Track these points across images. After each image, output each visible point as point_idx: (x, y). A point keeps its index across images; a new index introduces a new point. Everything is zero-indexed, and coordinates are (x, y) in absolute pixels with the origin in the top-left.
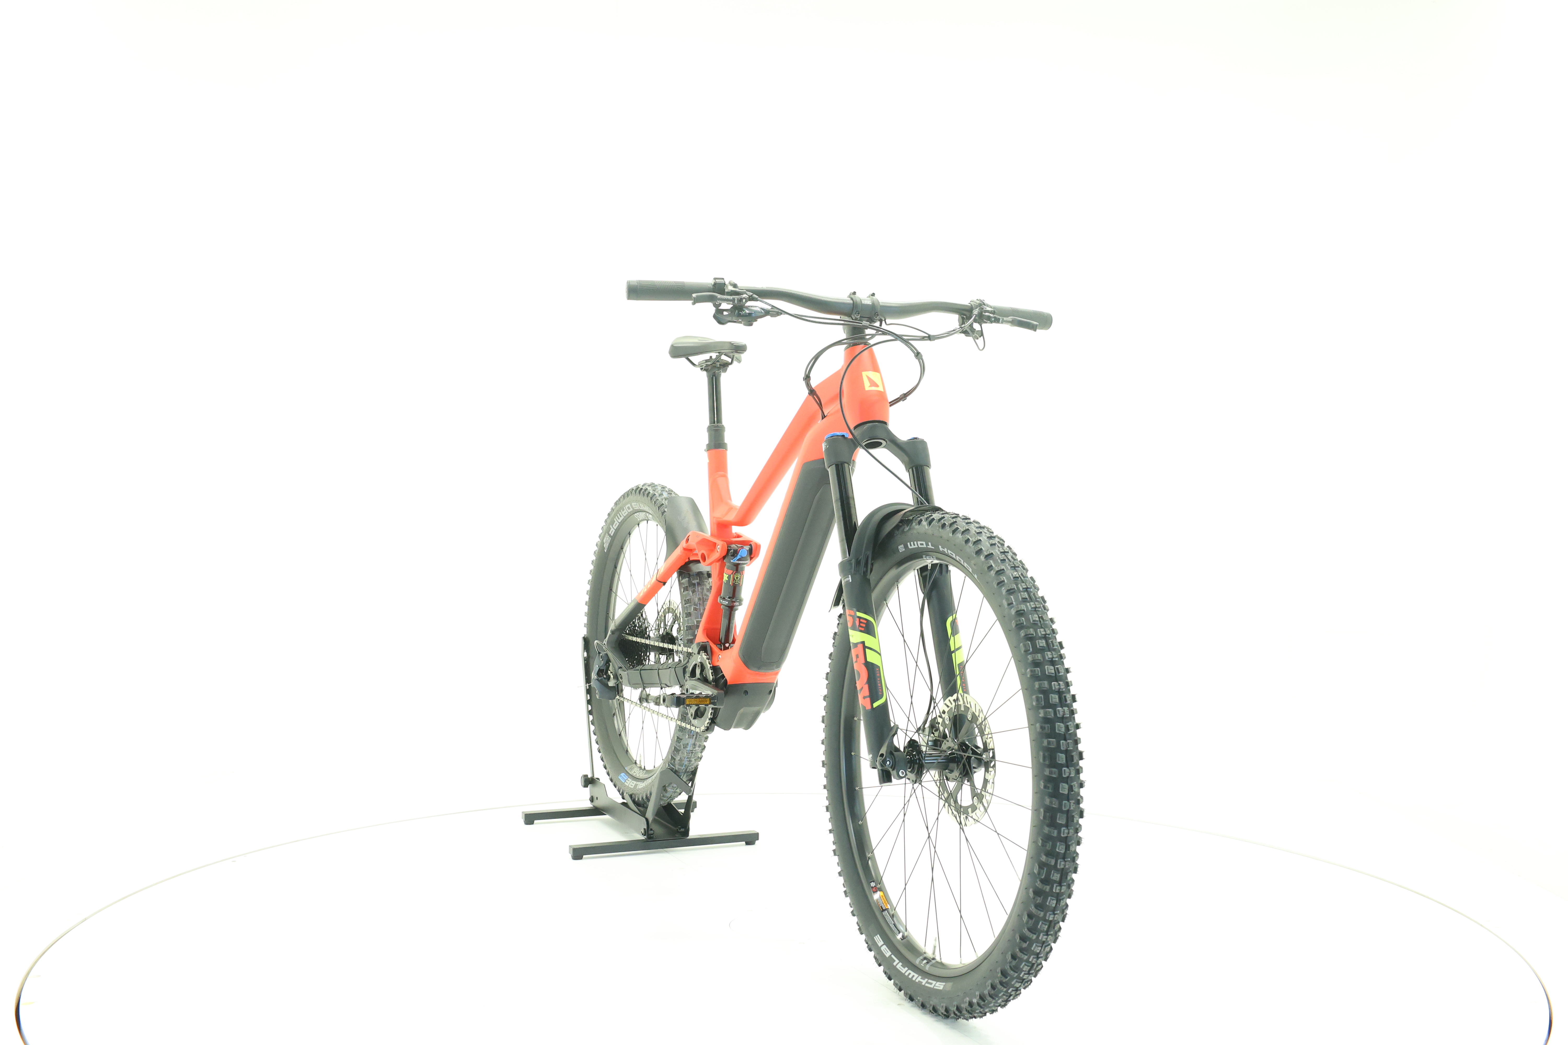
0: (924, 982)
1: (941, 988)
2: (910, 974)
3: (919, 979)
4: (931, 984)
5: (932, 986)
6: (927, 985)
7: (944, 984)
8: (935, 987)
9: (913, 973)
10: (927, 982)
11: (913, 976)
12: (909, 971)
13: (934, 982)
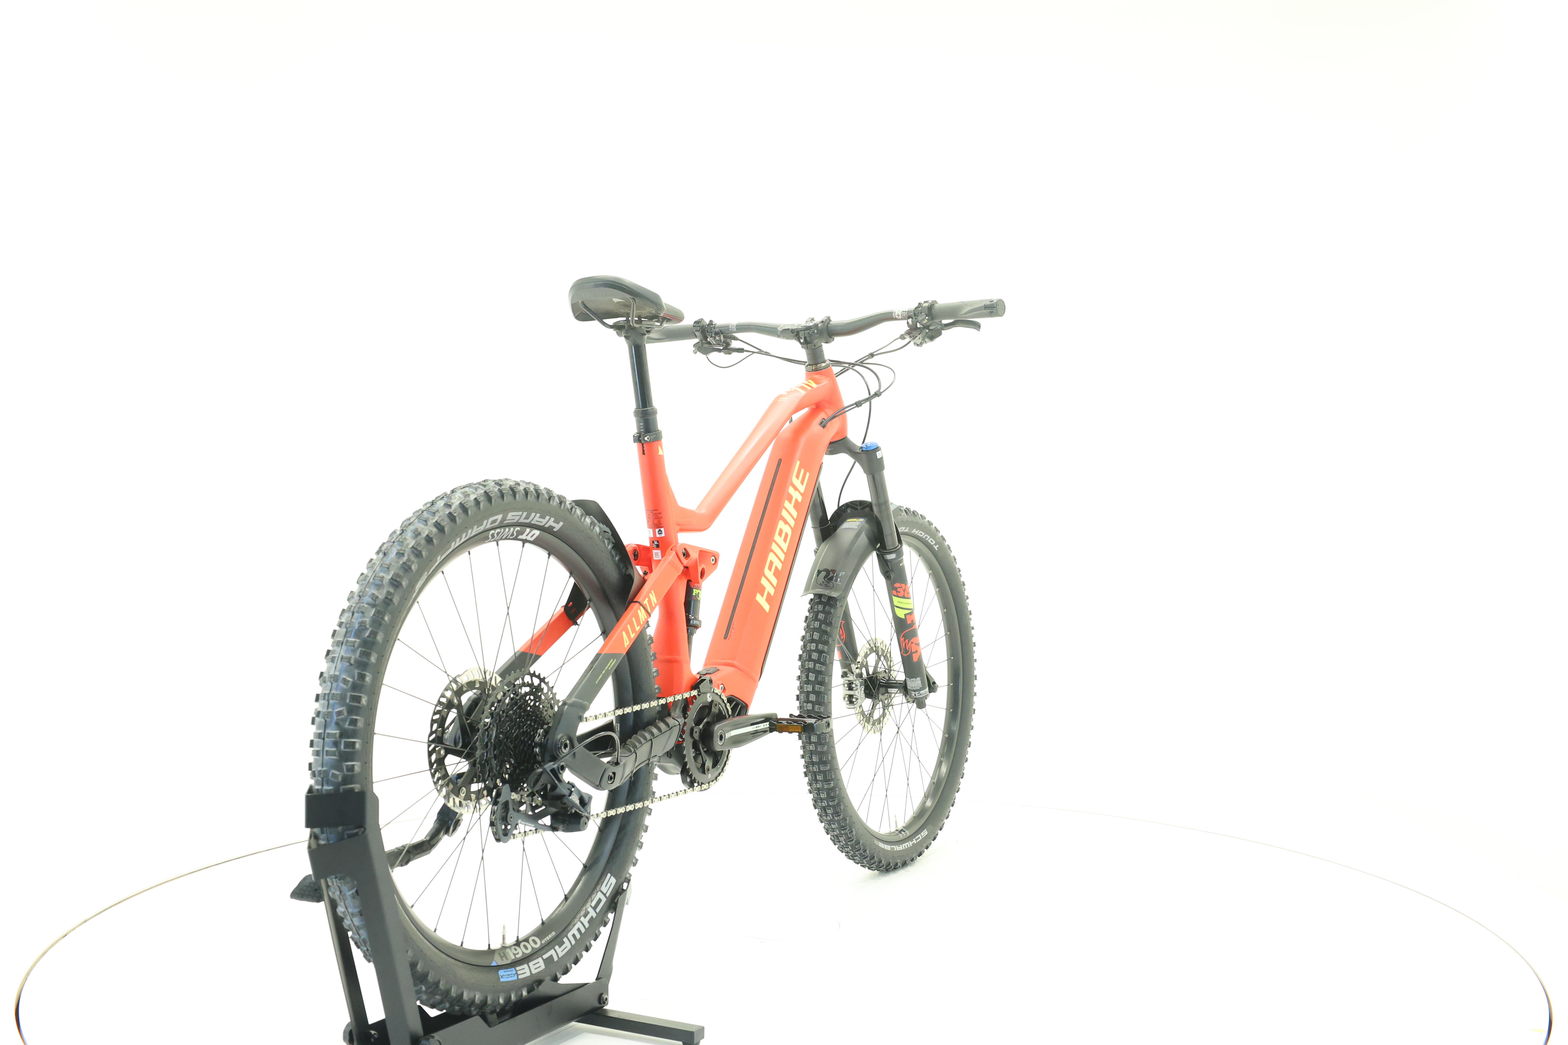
0: (915, 841)
1: (926, 833)
2: (905, 846)
3: (911, 843)
4: (919, 838)
5: (921, 838)
6: (917, 841)
7: (926, 830)
8: (923, 837)
9: (905, 844)
10: (916, 840)
11: (907, 845)
12: (903, 845)
13: (919, 836)
